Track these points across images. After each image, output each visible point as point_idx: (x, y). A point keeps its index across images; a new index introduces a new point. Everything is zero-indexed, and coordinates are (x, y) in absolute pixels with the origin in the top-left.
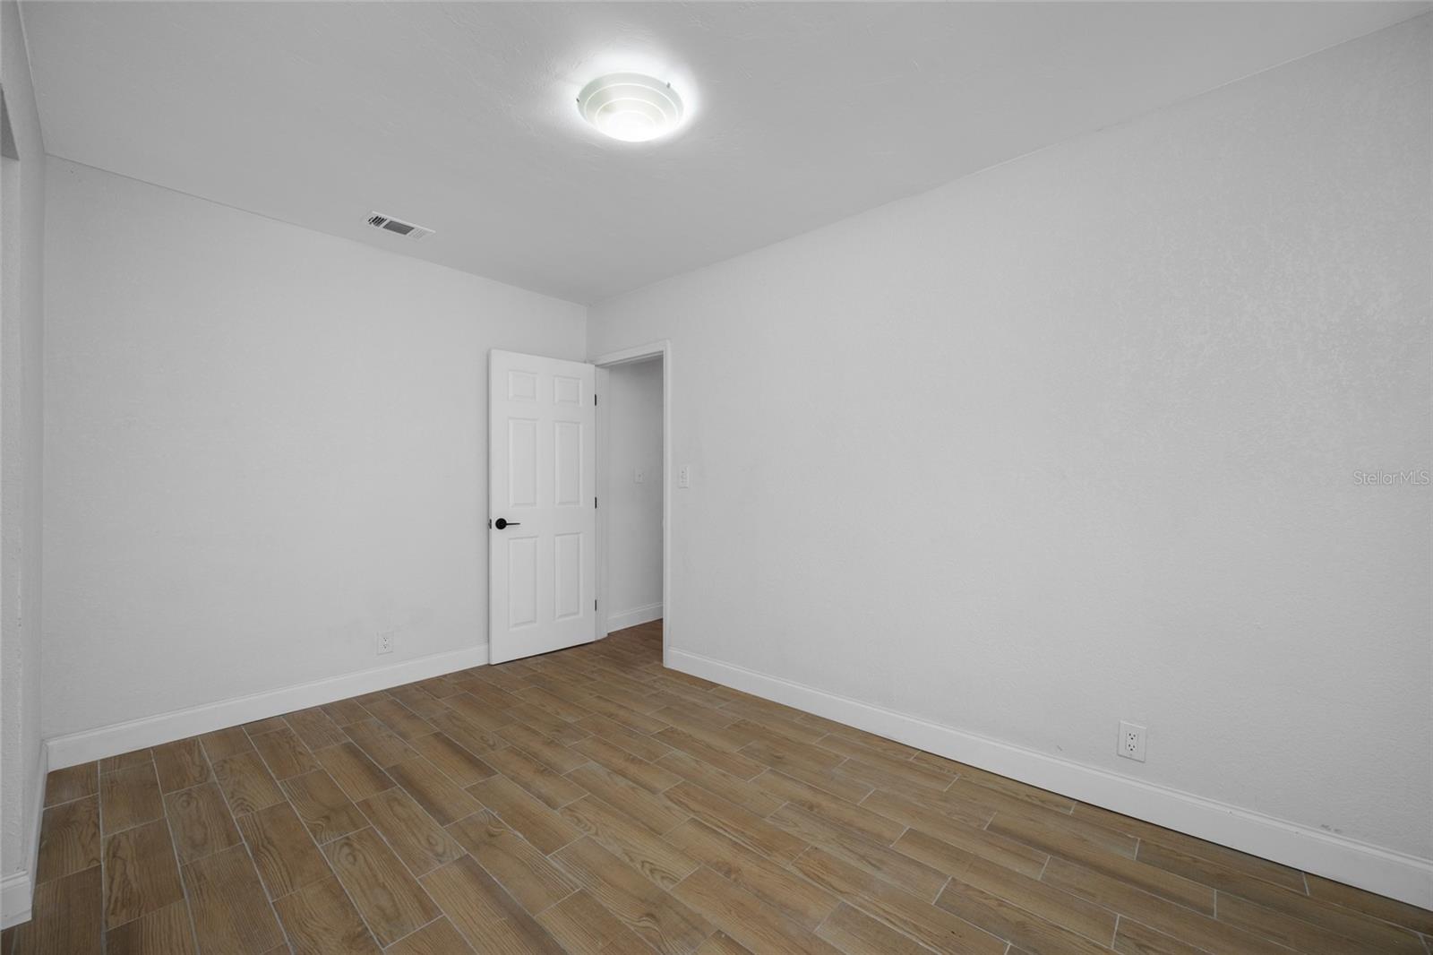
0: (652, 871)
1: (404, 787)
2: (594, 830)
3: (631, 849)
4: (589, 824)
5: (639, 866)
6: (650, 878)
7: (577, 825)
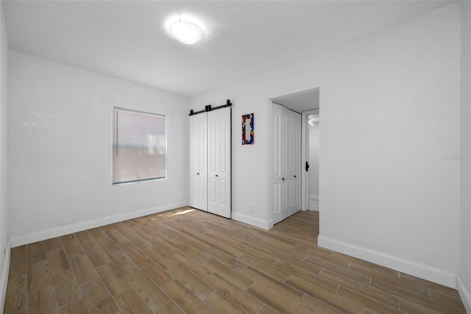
0: (184, 255)
1: (281, 283)
2: (200, 265)
3: (188, 260)
4: (201, 267)
5: (187, 256)
6: (185, 253)
7: (205, 267)
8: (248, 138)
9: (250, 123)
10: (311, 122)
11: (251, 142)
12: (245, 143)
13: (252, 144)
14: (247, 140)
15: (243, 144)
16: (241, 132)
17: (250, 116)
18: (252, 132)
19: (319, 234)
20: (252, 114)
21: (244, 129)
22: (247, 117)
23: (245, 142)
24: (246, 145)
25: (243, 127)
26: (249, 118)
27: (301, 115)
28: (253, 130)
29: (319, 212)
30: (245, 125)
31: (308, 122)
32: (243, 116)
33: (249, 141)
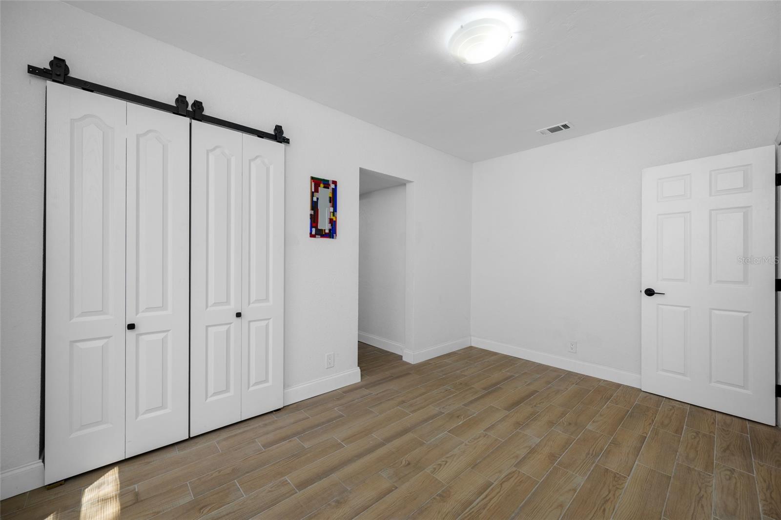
8: (324, 225)
9: (330, 197)
11: (331, 234)
12: (316, 234)
13: (333, 238)
14: (322, 230)
15: (312, 236)
16: (308, 211)
17: (329, 185)
18: (333, 216)
20: (335, 183)
21: (314, 206)
22: (324, 184)
23: (317, 232)
24: (318, 239)
25: (312, 202)
26: (327, 187)
28: (335, 213)
30: (318, 199)
33: (327, 231)
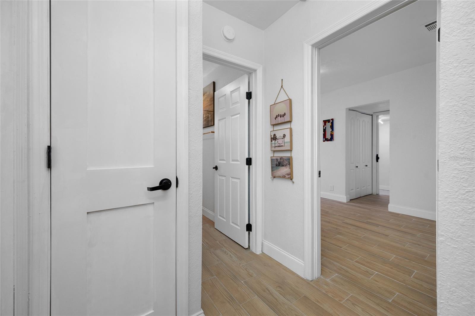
8: (328, 136)
9: (331, 126)
10: (381, 121)
11: (332, 139)
12: (325, 140)
13: (332, 141)
14: (327, 139)
15: (324, 141)
16: (322, 133)
17: (330, 121)
18: (332, 132)
19: (389, 203)
20: (332, 120)
21: (325, 131)
23: (326, 139)
24: (326, 142)
25: (324, 129)
26: (329, 122)
27: (371, 116)
28: (333, 131)
29: (389, 196)
30: (326, 128)
31: (378, 120)
32: (324, 121)
33: (329, 139)
